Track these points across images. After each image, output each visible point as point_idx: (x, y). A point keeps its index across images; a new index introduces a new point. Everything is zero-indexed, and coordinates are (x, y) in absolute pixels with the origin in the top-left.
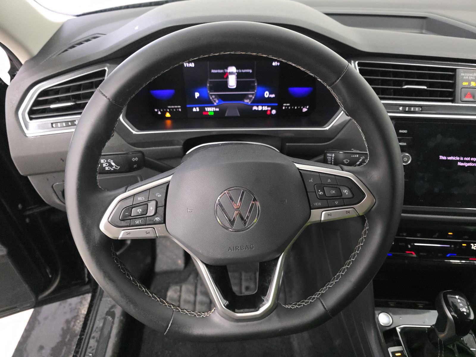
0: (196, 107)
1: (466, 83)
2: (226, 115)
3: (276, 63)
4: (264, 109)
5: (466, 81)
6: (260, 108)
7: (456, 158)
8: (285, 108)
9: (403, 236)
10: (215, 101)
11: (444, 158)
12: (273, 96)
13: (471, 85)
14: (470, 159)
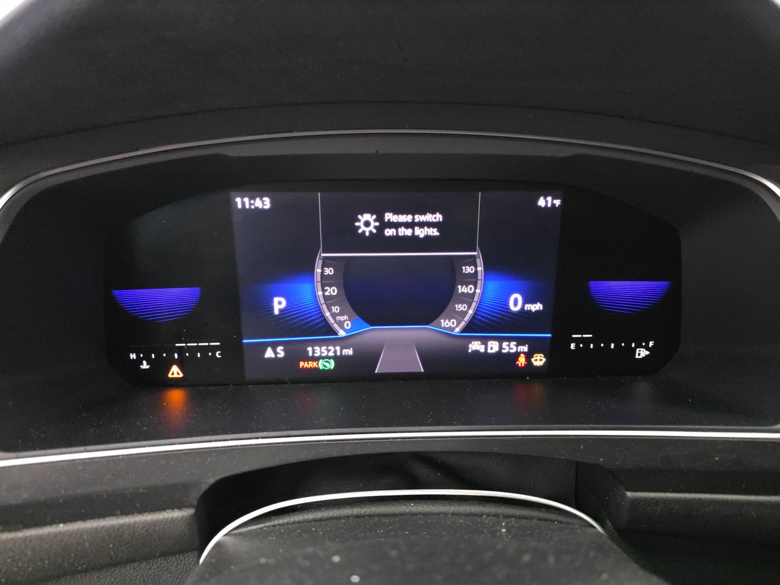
0: (274, 346)
2: (376, 372)
3: (549, 199)
4: (506, 350)
6: (493, 347)
8: (577, 346)
10: (341, 324)
12: (537, 307)
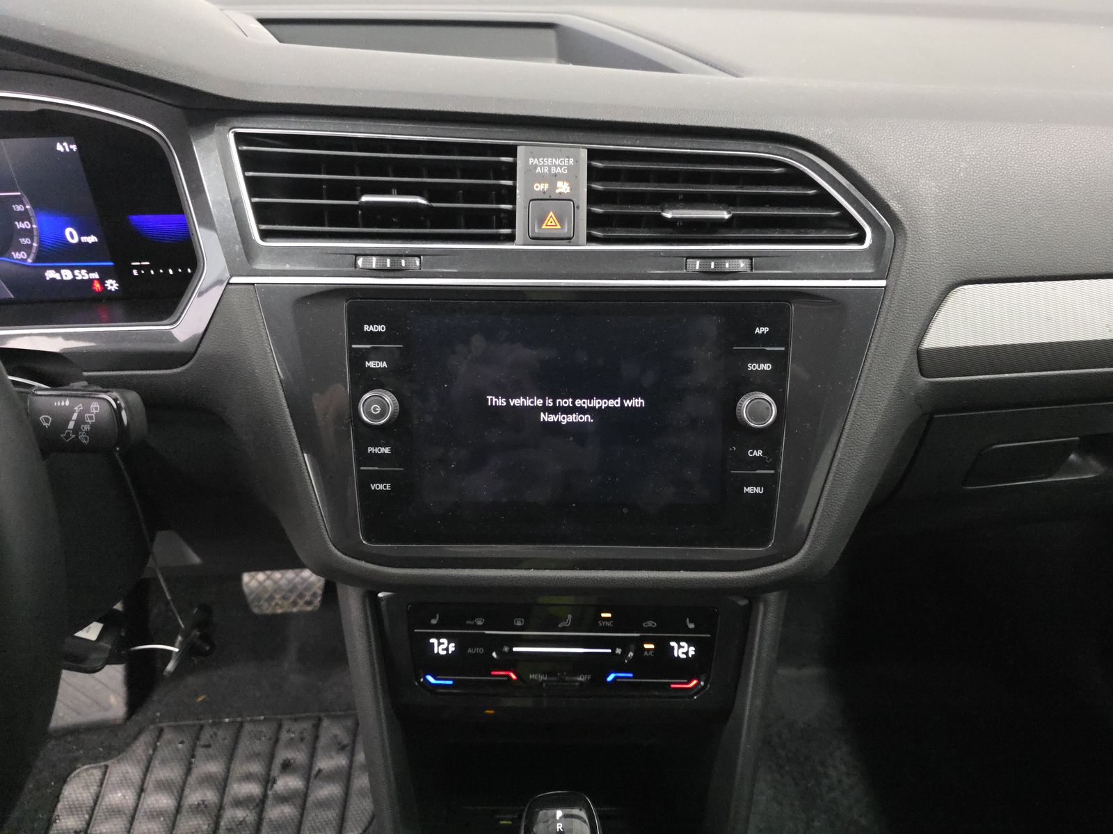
1: (542, 185)
3: (65, 144)
4: (79, 278)
5: (542, 178)
6: (67, 275)
7: (533, 402)
8: (140, 273)
9: (476, 627)
11: (501, 402)
12: (92, 239)
13: (557, 191)
14: (573, 403)
